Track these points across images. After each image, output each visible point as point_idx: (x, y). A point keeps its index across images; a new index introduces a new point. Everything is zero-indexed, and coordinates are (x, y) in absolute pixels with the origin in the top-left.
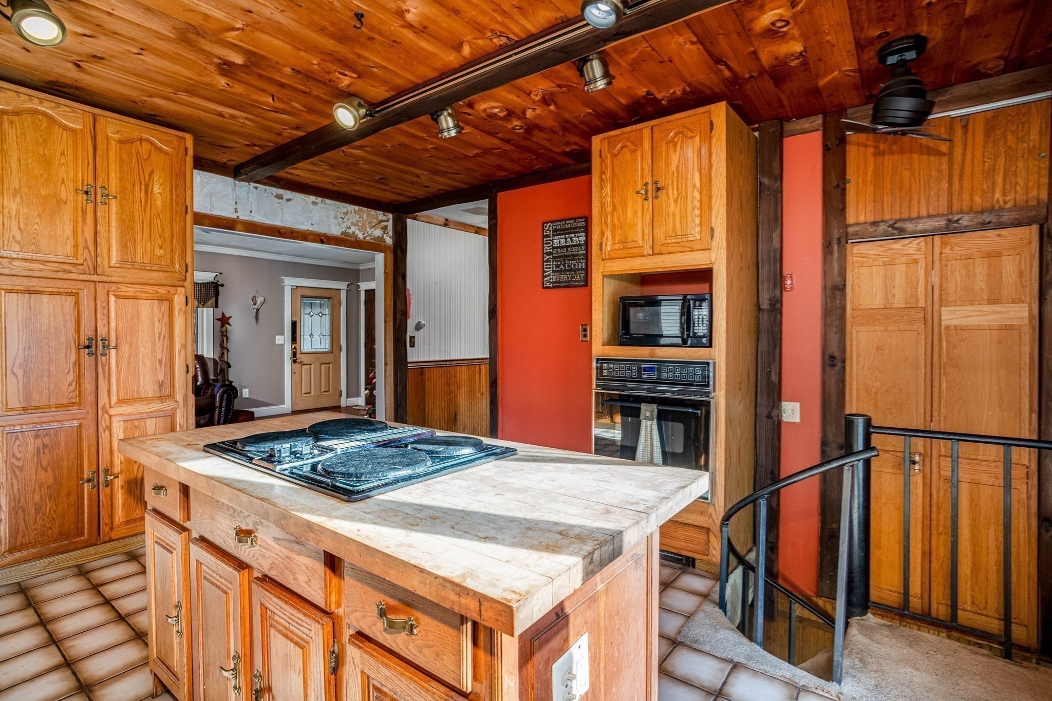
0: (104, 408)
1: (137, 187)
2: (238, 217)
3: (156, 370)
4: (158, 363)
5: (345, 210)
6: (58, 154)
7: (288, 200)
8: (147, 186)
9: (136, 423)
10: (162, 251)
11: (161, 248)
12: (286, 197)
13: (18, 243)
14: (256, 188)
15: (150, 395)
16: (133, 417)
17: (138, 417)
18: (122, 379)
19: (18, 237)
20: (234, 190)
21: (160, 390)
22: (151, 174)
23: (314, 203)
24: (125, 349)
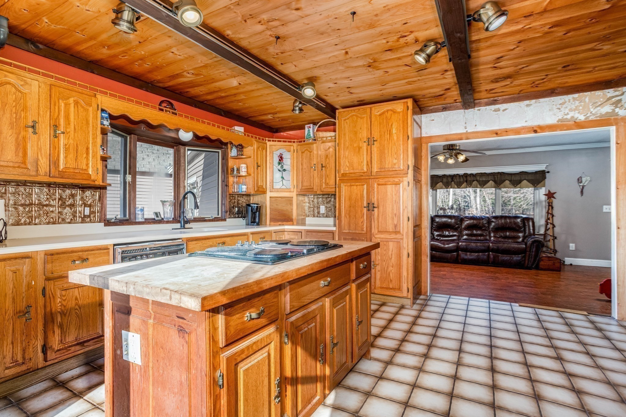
0: (373, 234)
1: (386, 134)
2: (467, 131)
3: (393, 218)
4: (394, 215)
5: (561, 102)
6: (359, 129)
7: (504, 110)
8: (390, 131)
9: (385, 243)
10: (396, 161)
11: (396, 159)
12: (502, 109)
13: (348, 167)
14: (479, 110)
15: (391, 231)
16: (384, 240)
17: (386, 240)
18: (380, 222)
19: (348, 165)
20: (464, 116)
21: (395, 229)
22: (392, 125)
23: (528, 105)
24: (381, 208)
